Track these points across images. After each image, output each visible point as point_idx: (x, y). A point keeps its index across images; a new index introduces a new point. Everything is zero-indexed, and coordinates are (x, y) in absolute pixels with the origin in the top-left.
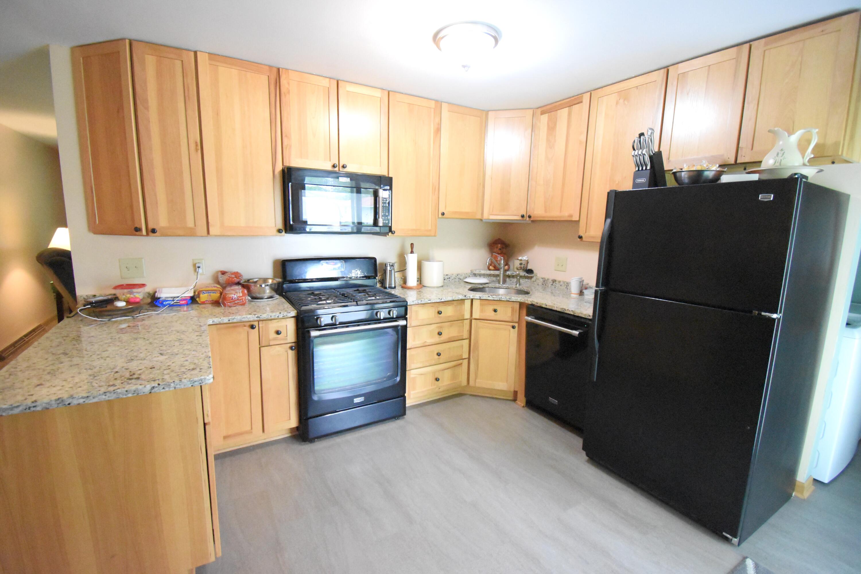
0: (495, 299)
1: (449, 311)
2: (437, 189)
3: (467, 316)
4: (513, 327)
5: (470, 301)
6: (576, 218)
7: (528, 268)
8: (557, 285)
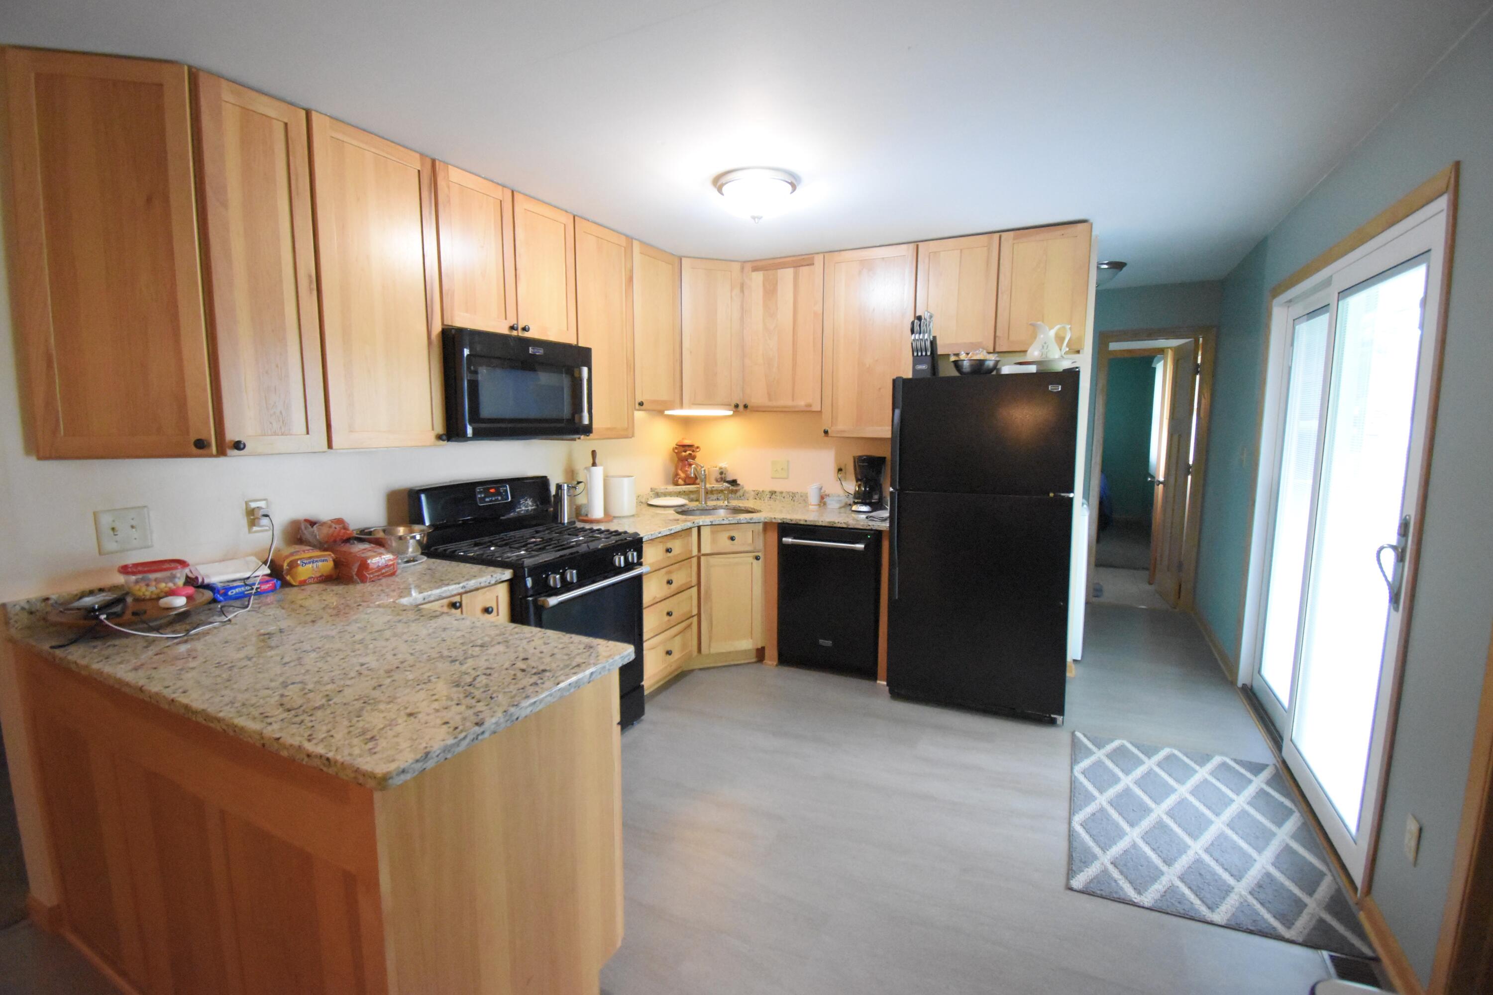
0: (732, 522)
1: (677, 546)
2: (631, 368)
3: (695, 552)
4: (757, 558)
5: (696, 528)
6: (816, 407)
7: (730, 478)
8: (778, 498)
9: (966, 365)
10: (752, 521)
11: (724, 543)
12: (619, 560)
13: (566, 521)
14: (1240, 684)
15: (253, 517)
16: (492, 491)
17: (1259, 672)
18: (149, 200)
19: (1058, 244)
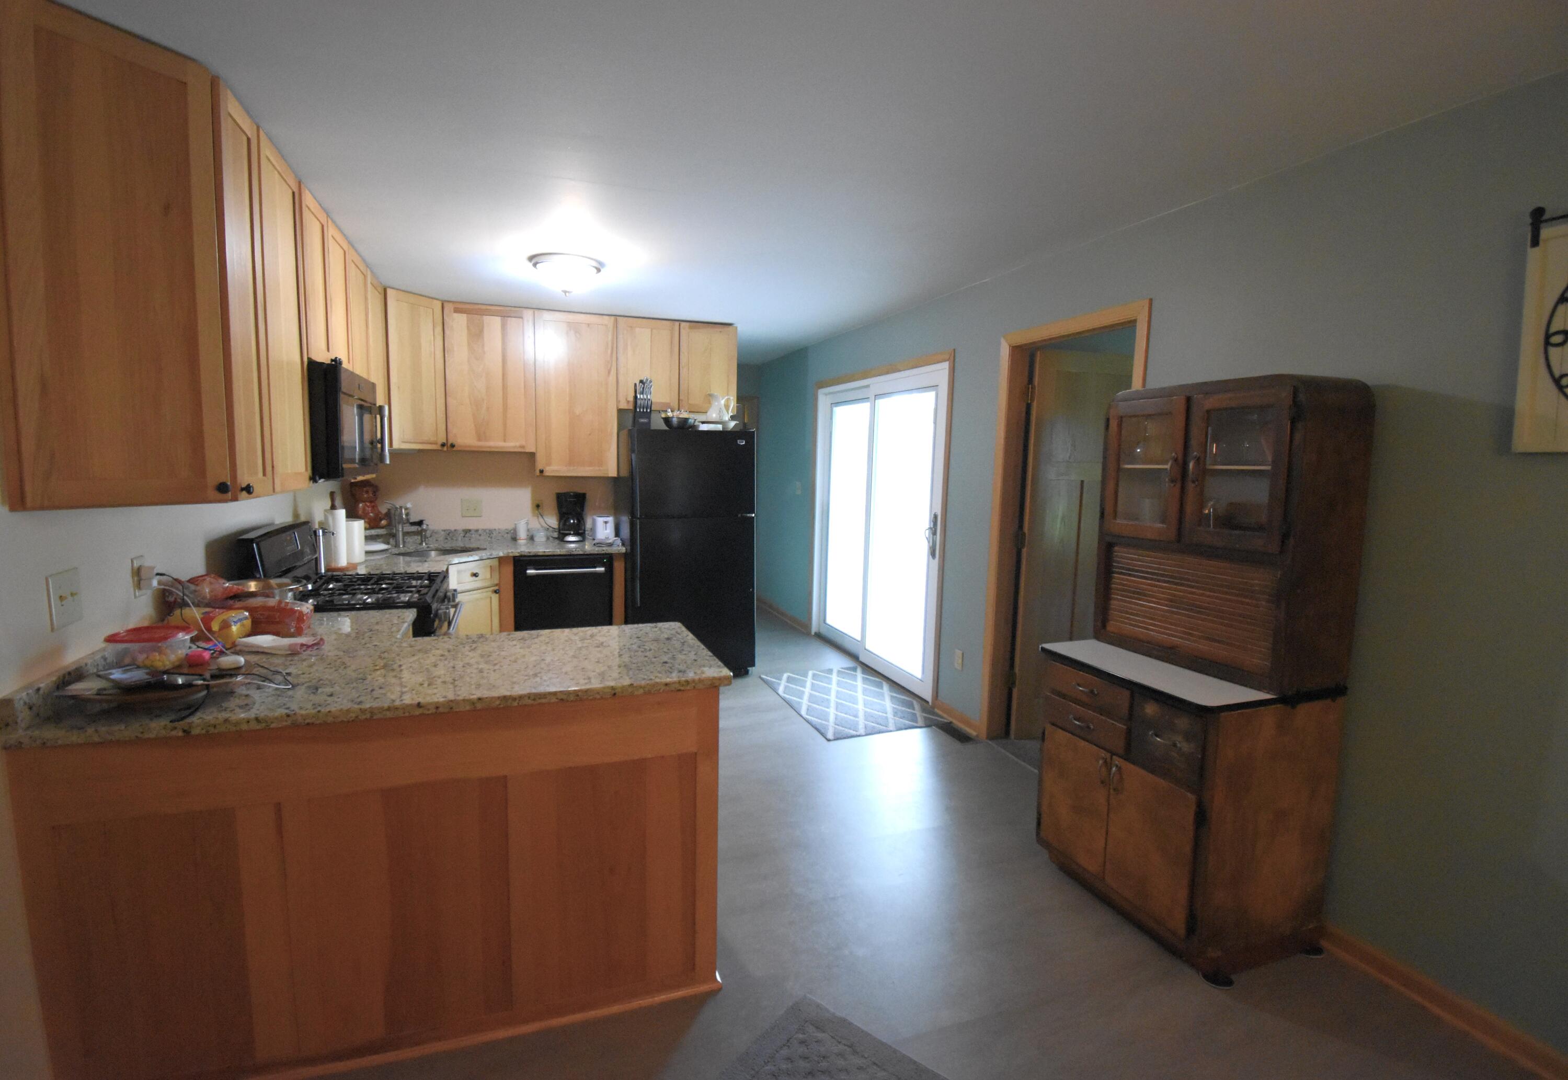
4: (496, 592)
6: (531, 449)
9: (675, 420)
10: (492, 557)
11: (469, 580)
13: (323, 571)
14: (813, 633)
15: (138, 575)
16: (289, 538)
17: (825, 621)
19: (718, 338)
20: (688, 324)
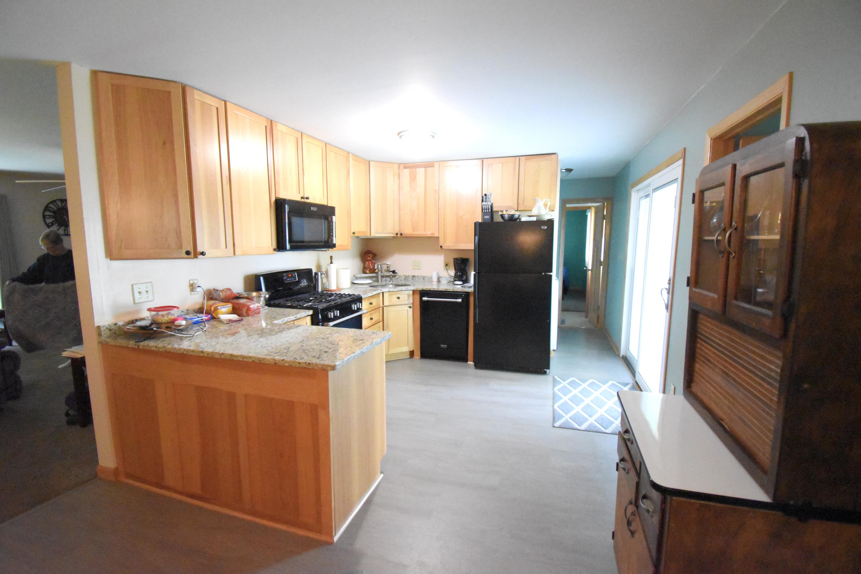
0: (398, 290)
1: (374, 302)
2: (349, 216)
3: (381, 305)
4: (410, 307)
5: (382, 293)
6: (436, 235)
7: (391, 270)
8: (416, 279)
9: (506, 216)
10: (408, 290)
11: (395, 300)
12: (354, 307)
13: (320, 290)
14: (621, 356)
15: (192, 287)
16: (290, 275)
17: (629, 350)
18: (164, 143)
19: (544, 163)
20: (524, 157)
